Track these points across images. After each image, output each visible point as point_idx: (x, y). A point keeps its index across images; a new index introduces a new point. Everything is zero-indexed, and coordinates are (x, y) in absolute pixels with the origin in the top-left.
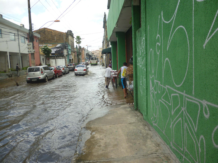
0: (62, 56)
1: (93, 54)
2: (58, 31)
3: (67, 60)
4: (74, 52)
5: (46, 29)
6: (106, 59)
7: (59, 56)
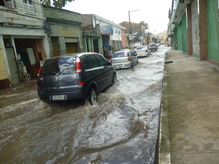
0: (138, 41)
1: (158, 37)
2: (133, 23)
3: (141, 43)
4: (145, 37)
5: (125, 22)
6: (170, 40)
7: (136, 41)
